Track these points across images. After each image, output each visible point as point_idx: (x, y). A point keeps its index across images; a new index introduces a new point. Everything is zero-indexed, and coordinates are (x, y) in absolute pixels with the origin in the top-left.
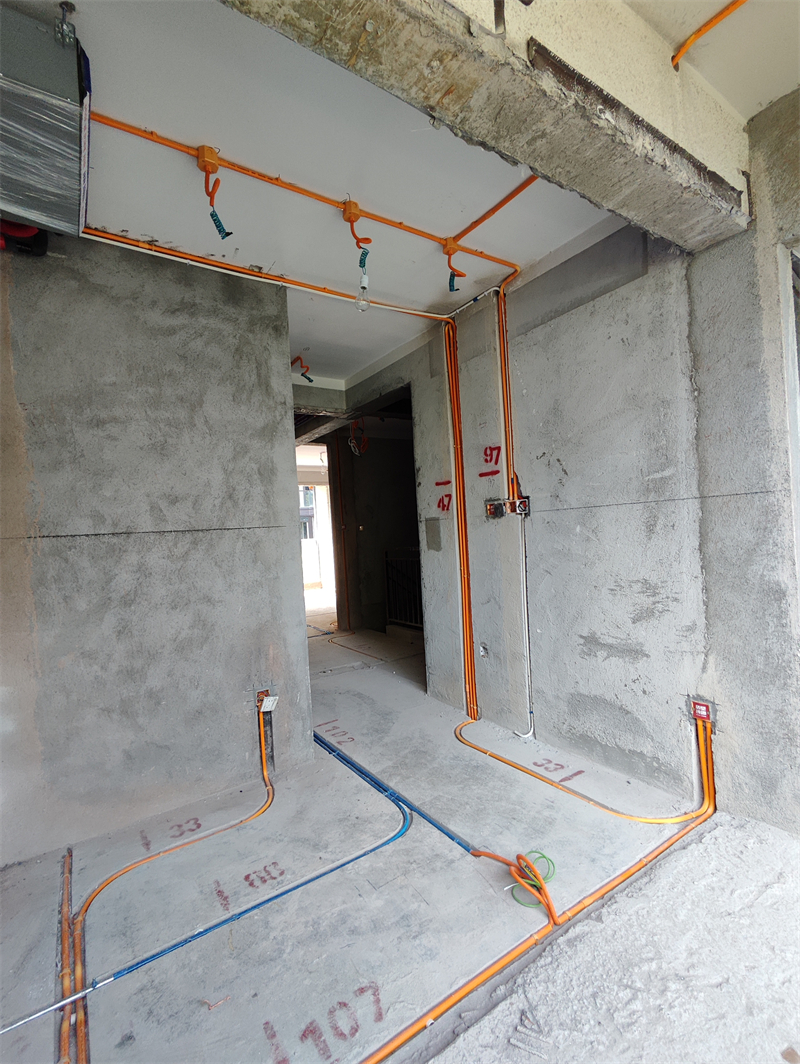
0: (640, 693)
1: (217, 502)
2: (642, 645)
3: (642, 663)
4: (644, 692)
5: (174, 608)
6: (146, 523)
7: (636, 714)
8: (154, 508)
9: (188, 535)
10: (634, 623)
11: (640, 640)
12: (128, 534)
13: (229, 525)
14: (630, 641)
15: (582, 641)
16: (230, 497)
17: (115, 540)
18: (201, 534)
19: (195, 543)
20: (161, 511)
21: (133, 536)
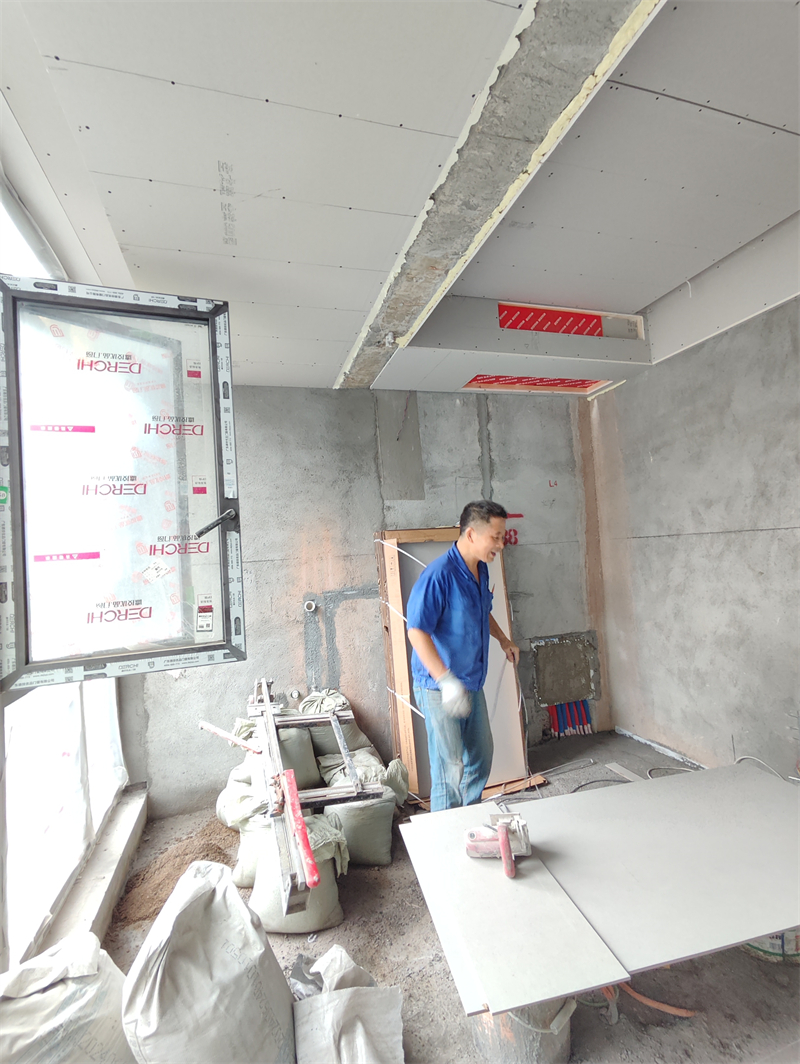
1: (749, 501)
5: (713, 603)
6: (690, 527)
8: (695, 513)
9: (722, 537)
12: (678, 535)
13: (762, 525)
16: (763, 494)
17: (669, 540)
18: (733, 535)
19: (728, 544)
20: (699, 514)
21: (681, 537)
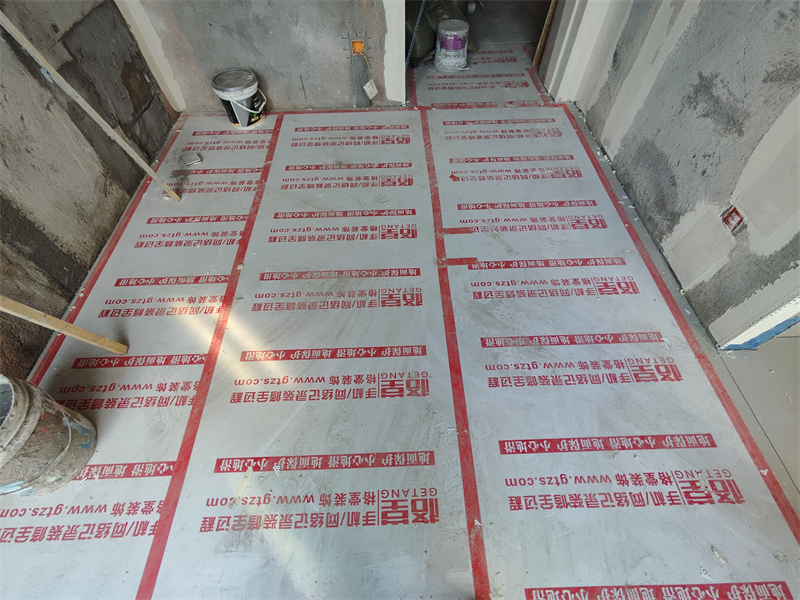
0: (700, 171)
2: (748, 116)
3: (730, 139)
4: (704, 172)
7: (679, 190)
10: (765, 81)
11: (752, 109)
14: (740, 105)
15: (696, 81)
